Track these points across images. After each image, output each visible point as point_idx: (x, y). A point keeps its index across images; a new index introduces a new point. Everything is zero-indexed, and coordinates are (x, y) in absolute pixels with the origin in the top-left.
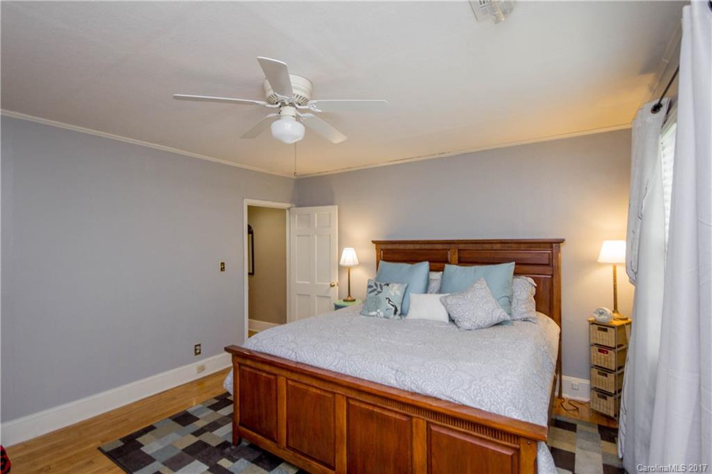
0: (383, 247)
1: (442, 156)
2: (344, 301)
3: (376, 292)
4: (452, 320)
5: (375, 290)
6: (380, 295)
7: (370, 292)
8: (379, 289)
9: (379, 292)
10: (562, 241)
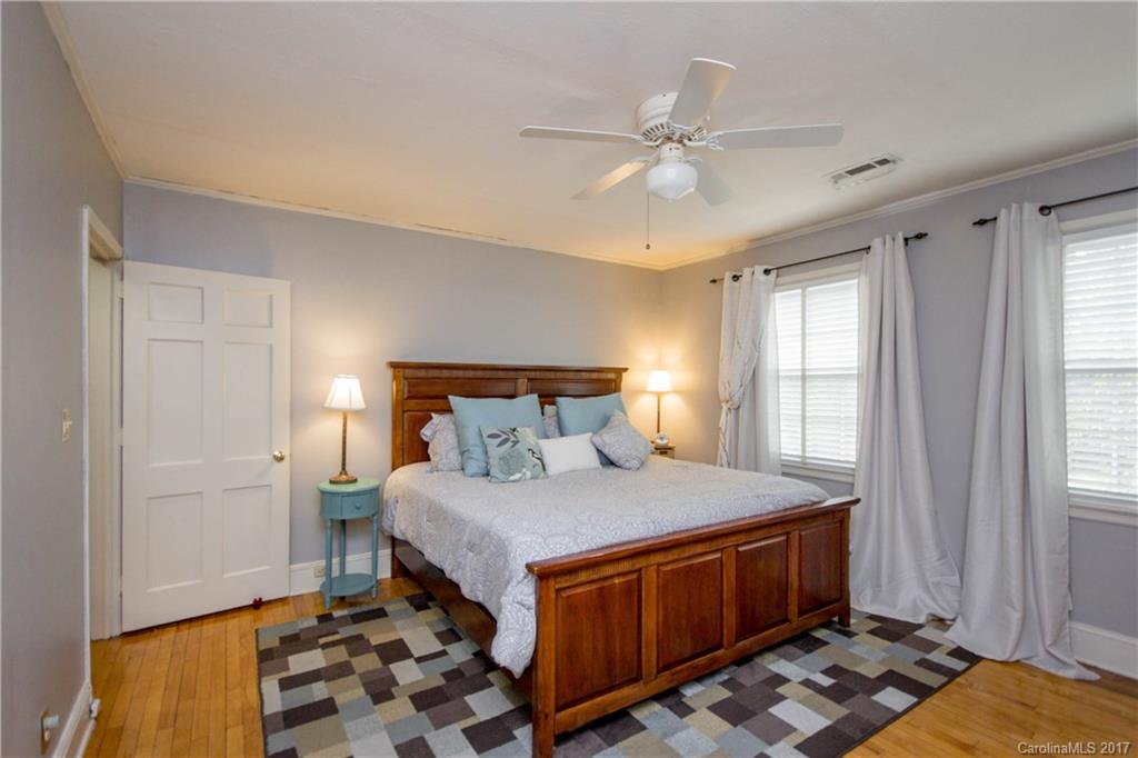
0: (409, 373)
1: (502, 243)
2: (332, 482)
3: (509, 444)
4: (608, 462)
5: (506, 441)
6: (518, 446)
7: (500, 445)
8: (513, 439)
9: (516, 443)
10: (626, 370)
